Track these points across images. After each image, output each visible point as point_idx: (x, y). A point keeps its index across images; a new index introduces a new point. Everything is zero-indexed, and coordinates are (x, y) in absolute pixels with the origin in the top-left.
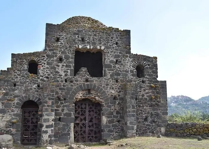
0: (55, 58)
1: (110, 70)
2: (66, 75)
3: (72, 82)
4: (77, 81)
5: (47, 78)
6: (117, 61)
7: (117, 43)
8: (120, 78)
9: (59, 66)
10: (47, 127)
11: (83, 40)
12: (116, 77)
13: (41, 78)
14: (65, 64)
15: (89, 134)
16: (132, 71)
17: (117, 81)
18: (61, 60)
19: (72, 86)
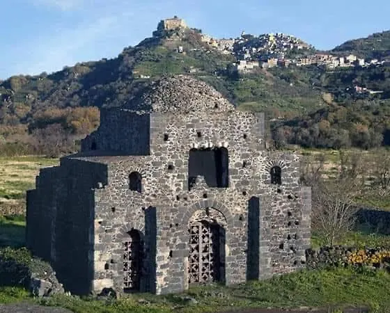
0: (163, 166)
1: (236, 178)
2: (178, 190)
3: (186, 199)
4: (192, 197)
5: (154, 196)
6: (245, 163)
7: (245, 136)
8: (248, 188)
9: (168, 177)
10: (162, 267)
11: (199, 135)
12: (243, 187)
13: (146, 196)
14: (176, 175)
15: (204, 270)
16: (264, 177)
17: (244, 193)
18: (170, 168)
19: (186, 205)
